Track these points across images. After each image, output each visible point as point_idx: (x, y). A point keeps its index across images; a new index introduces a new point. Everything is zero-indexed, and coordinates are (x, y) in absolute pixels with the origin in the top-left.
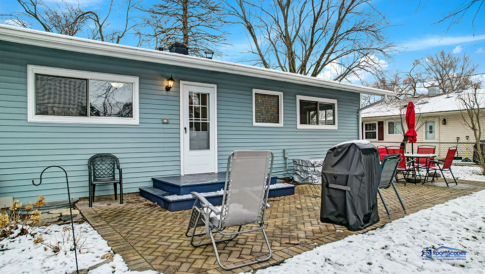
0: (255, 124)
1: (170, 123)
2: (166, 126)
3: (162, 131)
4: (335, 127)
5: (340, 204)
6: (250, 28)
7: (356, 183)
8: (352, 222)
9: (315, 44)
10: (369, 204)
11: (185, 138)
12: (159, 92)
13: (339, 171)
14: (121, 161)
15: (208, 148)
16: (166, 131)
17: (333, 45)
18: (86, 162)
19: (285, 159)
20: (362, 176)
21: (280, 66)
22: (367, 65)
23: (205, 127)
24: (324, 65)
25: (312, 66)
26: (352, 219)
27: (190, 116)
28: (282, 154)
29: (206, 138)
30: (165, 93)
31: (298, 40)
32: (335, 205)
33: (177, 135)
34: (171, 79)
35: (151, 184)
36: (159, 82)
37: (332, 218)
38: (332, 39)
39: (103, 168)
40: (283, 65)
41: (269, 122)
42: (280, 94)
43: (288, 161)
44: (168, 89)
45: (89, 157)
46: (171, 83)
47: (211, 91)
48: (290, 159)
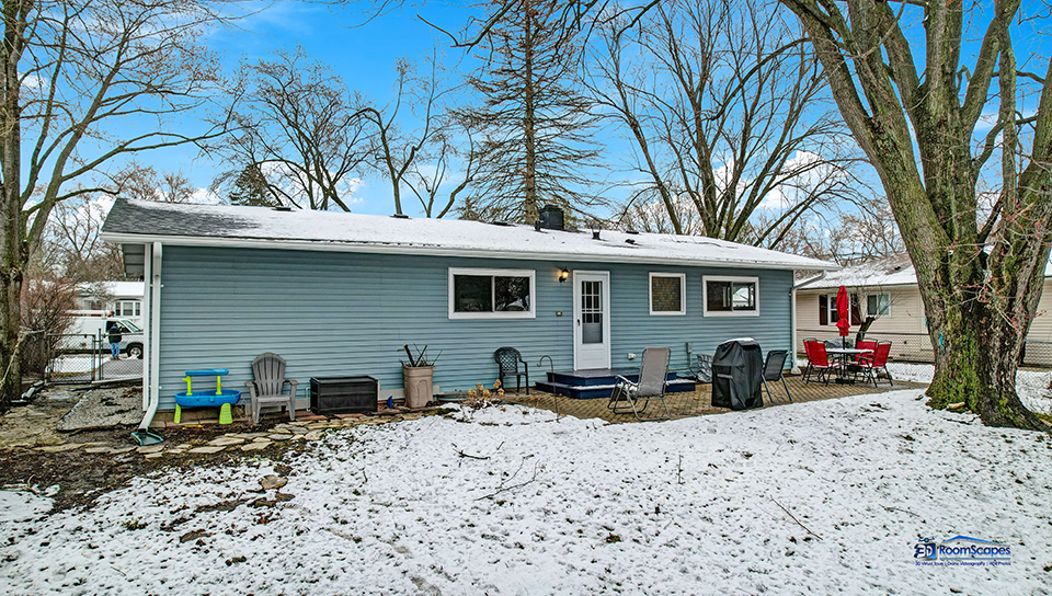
0: (652, 313)
1: (564, 314)
2: (560, 319)
3: (555, 324)
4: (756, 313)
5: (725, 389)
6: (635, 126)
7: (737, 372)
8: (734, 404)
9: (750, 156)
10: (751, 391)
11: (578, 331)
12: (553, 284)
13: (725, 363)
14: (522, 354)
15: (601, 341)
16: (560, 324)
17: (779, 160)
18: (491, 356)
19: (688, 354)
20: (743, 366)
21: (689, 189)
22: (844, 188)
23: (598, 318)
24: (767, 189)
25: (746, 188)
26: (735, 401)
27: (583, 307)
28: (684, 348)
29: (598, 330)
30: (559, 284)
31: (722, 142)
32: (723, 392)
33: (570, 328)
34: (566, 270)
35: (546, 379)
36: (553, 274)
37: (720, 402)
38: (779, 147)
39: (506, 360)
40: (693, 189)
41: (669, 310)
42: (683, 276)
43: (692, 357)
44: (562, 279)
45: (494, 350)
46: (565, 275)
47: (604, 278)
48: (694, 354)
